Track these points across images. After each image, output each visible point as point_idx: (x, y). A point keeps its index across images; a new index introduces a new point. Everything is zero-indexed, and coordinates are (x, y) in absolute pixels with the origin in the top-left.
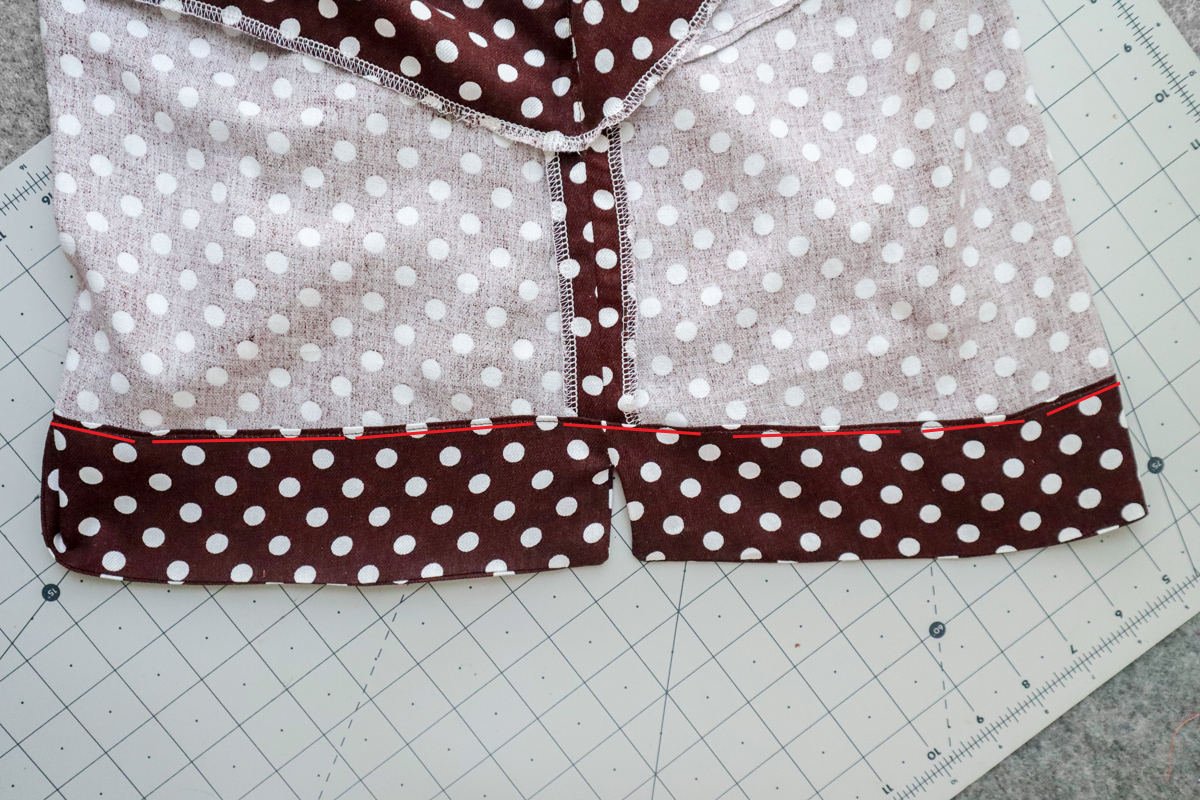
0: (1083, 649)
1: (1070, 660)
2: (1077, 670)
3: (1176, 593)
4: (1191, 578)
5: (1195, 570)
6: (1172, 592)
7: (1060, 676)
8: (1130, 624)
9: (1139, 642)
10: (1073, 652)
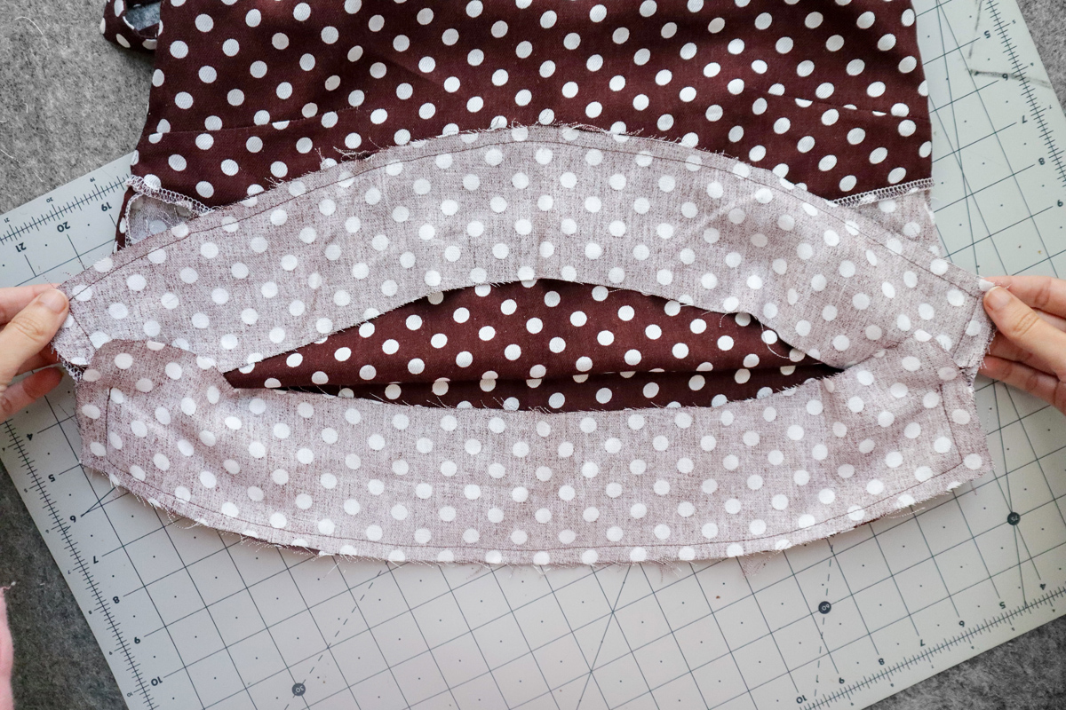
0: (930, 644)
1: (918, 650)
2: (922, 659)
3: (1008, 617)
4: (1021, 608)
5: (1025, 603)
6: (1005, 616)
7: (908, 661)
8: (968, 633)
9: (973, 648)
10: (922, 645)
